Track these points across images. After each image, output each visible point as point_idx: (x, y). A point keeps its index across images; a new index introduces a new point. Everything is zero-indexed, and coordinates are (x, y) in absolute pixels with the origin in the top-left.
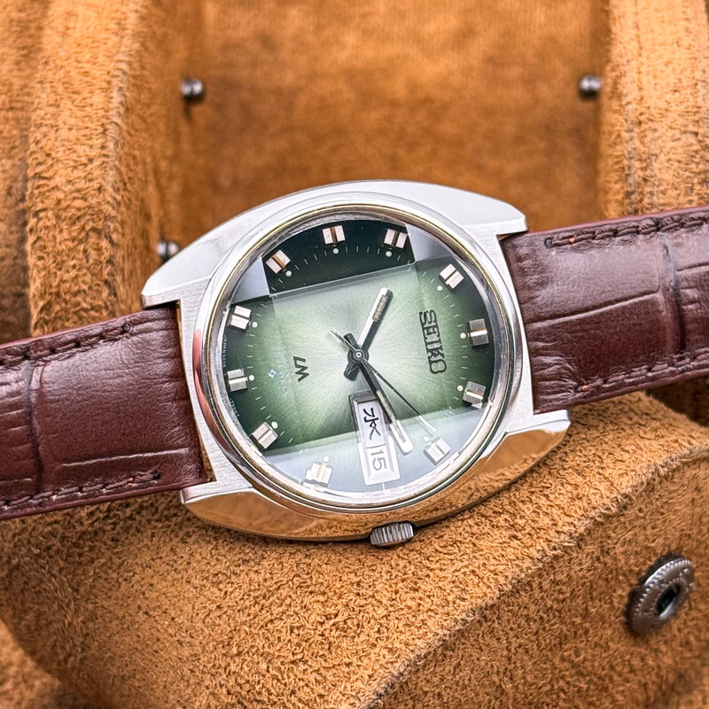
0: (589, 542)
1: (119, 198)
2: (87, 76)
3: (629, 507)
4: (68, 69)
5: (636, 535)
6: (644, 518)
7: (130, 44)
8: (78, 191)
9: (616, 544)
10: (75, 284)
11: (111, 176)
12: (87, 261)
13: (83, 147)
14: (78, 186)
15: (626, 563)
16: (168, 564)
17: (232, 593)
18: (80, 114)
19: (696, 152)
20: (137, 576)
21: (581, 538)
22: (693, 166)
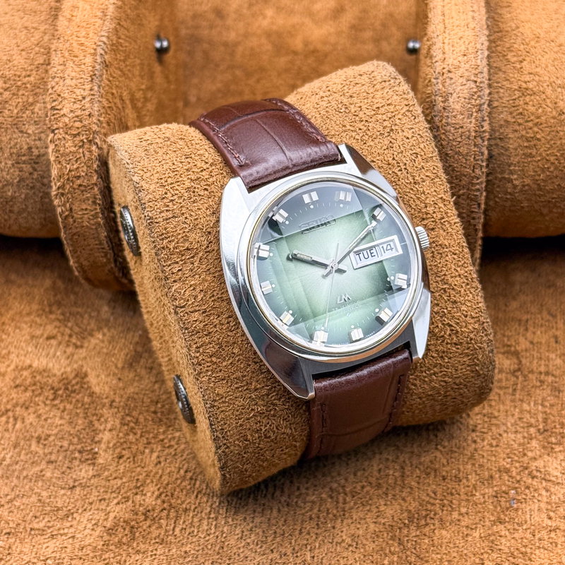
4: (71, 41)
7: (109, 25)
8: (77, 117)
10: (78, 172)
19: (475, 93)
22: (473, 101)
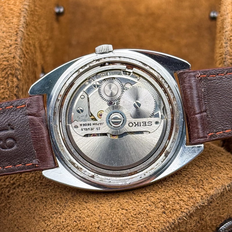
0: (195, 216)
1: (22, 61)
2: (12, 11)
3: (213, 202)
5: (215, 212)
6: (219, 206)
8: (5, 58)
9: (207, 216)
10: (3, 95)
11: (19, 52)
12: (8, 86)
13: (8, 40)
14: (5, 56)
15: (211, 223)
16: (27, 210)
17: (50, 225)
18: (8, 26)
20: (15, 213)
21: (192, 214)
